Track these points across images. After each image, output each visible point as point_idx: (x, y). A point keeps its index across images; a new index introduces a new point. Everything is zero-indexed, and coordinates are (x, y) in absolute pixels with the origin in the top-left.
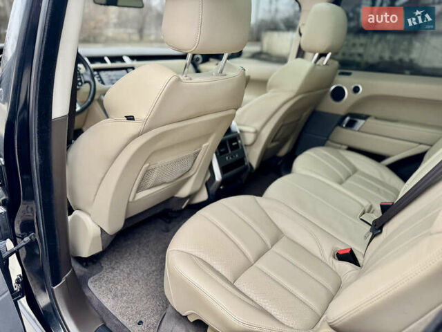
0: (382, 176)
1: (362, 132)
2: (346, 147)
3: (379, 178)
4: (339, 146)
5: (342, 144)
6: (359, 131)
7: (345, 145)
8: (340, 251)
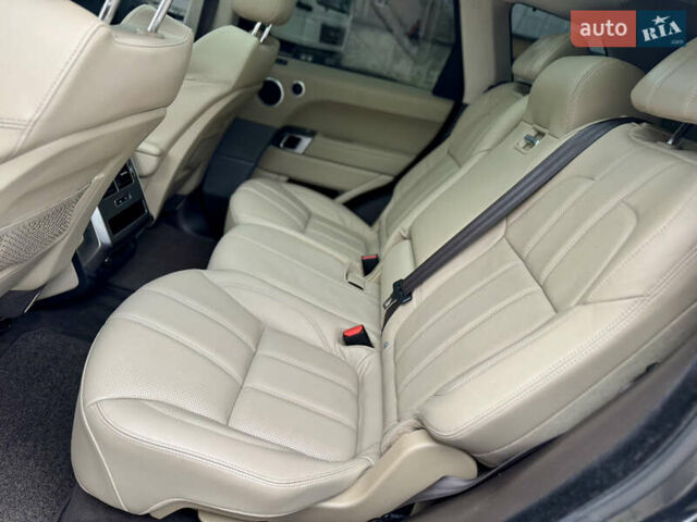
0: (342, 220)
1: (308, 156)
2: (285, 179)
3: (339, 222)
4: (275, 176)
5: (280, 174)
6: (304, 154)
7: (285, 175)
8: (349, 331)
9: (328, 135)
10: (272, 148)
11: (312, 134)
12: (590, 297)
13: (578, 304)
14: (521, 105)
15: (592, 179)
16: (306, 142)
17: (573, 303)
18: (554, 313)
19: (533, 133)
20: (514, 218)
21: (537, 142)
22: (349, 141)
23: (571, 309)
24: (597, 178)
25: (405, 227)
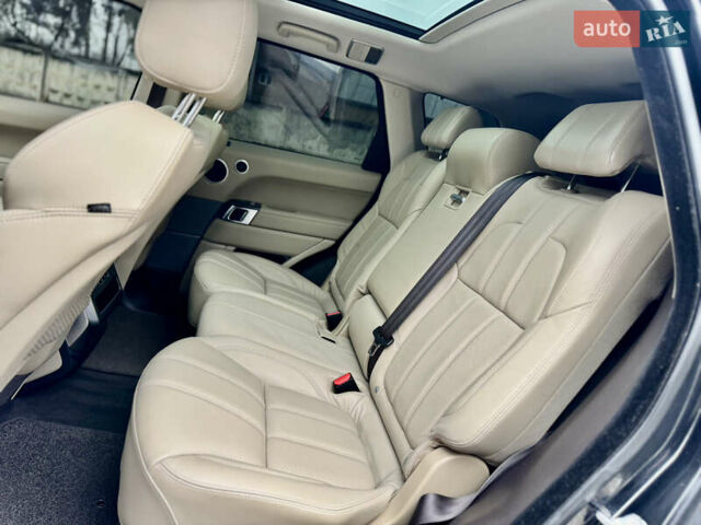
1: (254, 226)
2: (233, 248)
4: (223, 246)
5: (227, 245)
6: (250, 224)
7: (232, 245)
8: (337, 380)
9: (270, 207)
10: (218, 221)
11: (257, 206)
12: (549, 313)
13: (540, 319)
14: (440, 168)
15: (520, 223)
16: (252, 213)
17: (536, 320)
18: (522, 330)
19: (457, 192)
20: (462, 262)
21: (464, 199)
22: (293, 211)
23: (535, 324)
24: (524, 222)
25: (362, 283)
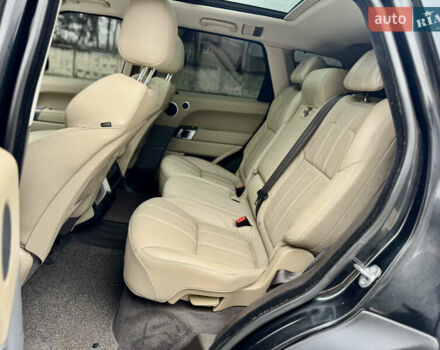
2: (183, 154)
5: (180, 152)
6: (192, 139)
8: (238, 220)
9: (204, 129)
10: (174, 139)
11: (195, 129)
14: (298, 96)
16: (193, 133)
19: (307, 109)
20: (306, 148)
22: (216, 130)
25: (255, 167)
